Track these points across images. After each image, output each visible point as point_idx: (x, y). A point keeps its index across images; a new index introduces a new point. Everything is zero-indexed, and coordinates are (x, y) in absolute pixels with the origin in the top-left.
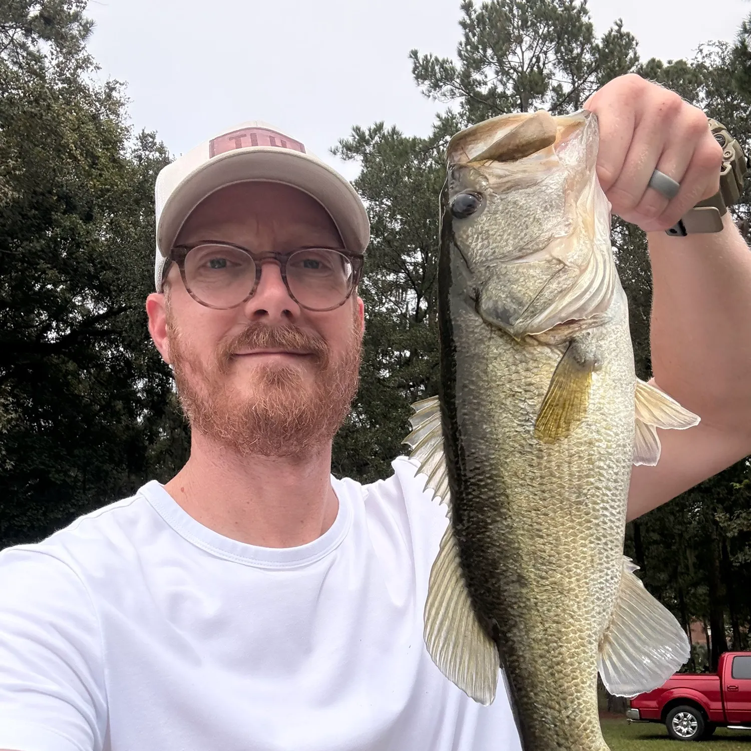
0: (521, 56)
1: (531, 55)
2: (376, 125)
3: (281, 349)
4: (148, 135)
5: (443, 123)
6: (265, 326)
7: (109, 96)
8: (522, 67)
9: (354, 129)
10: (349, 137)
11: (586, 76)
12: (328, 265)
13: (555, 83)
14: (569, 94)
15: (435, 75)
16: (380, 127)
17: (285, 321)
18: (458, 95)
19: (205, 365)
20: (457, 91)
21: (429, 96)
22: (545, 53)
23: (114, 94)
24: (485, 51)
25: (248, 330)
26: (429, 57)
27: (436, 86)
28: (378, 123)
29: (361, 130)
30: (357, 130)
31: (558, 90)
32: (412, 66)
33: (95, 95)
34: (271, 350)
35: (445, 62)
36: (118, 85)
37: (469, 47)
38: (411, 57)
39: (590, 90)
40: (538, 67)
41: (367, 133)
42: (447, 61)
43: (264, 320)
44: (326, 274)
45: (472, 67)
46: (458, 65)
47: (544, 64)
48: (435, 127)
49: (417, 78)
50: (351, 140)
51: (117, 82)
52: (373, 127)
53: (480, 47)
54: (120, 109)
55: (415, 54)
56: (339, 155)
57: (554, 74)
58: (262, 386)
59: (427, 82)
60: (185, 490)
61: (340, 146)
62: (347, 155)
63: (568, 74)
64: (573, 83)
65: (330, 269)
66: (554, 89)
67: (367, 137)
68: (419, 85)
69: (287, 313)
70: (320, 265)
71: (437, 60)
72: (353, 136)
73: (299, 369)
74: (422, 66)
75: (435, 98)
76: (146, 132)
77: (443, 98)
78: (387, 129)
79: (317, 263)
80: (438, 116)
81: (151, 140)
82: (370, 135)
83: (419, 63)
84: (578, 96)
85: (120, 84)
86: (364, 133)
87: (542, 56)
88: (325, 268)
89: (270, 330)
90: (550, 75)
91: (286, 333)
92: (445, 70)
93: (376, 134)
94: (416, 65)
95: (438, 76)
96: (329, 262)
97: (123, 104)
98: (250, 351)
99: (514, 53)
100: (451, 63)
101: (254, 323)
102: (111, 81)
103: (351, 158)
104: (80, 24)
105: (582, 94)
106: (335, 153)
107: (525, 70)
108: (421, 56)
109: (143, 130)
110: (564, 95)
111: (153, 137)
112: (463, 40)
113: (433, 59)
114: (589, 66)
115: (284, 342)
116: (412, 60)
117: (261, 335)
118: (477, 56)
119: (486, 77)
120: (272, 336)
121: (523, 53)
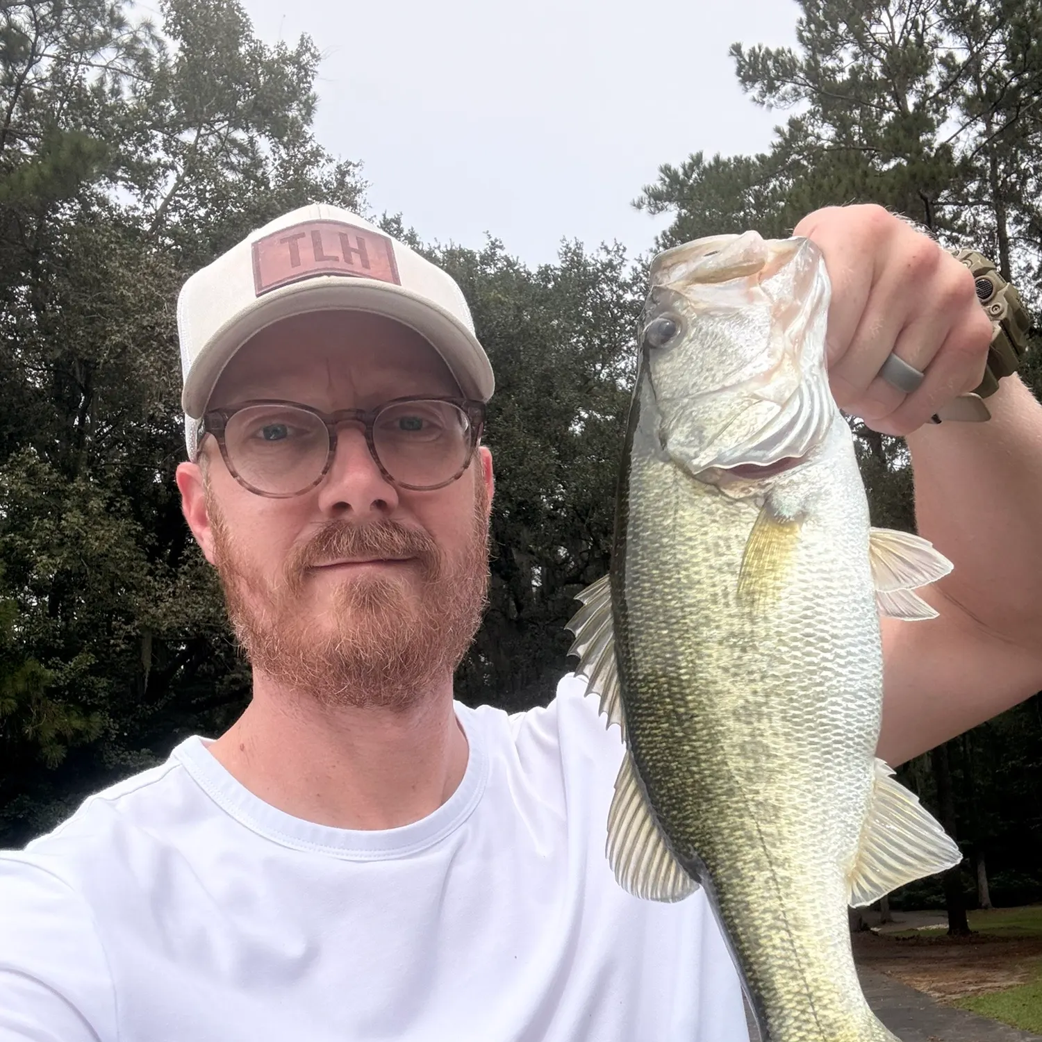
0: (888, 24)
1: (904, 20)
2: (692, 158)
3: (374, 557)
4: (392, 220)
5: (785, 139)
6: (348, 524)
7: (342, 183)
8: (892, 39)
9: (662, 171)
10: (656, 181)
11: (988, 35)
12: (436, 422)
13: (941, 53)
14: (966, 64)
15: (769, 73)
16: (698, 160)
17: (377, 515)
18: (803, 94)
19: (269, 583)
20: (802, 89)
21: (763, 103)
22: (924, 13)
23: (348, 179)
24: (836, 27)
25: (325, 531)
26: (757, 50)
27: (771, 88)
28: (694, 154)
29: (672, 168)
30: (666, 170)
31: (948, 62)
32: (734, 66)
33: (325, 186)
34: (358, 559)
35: (781, 52)
36: (351, 167)
37: (813, 26)
38: (732, 54)
39: (996, 54)
40: (917, 35)
41: (681, 172)
42: (783, 52)
43: (347, 517)
44: (434, 437)
45: (821, 52)
46: (800, 54)
47: (924, 30)
48: (774, 146)
49: (743, 81)
50: (659, 185)
51: (350, 164)
52: (688, 161)
53: (828, 23)
54: (357, 198)
55: (737, 49)
56: (645, 209)
57: (941, 41)
58: (349, 611)
59: (758, 85)
60: (247, 748)
61: (645, 196)
62: (656, 206)
63: (961, 36)
64: (970, 48)
65: (440, 428)
66: (943, 62)
67: (682, 177)
68: (746, 90)
69: (380, 504)
70: (425, 424)
71: (768, 52)
72: (662, 179)
73: (398, 582)
74: (750, 64)
75: (771, 106)
76: (389, 217)
77: (782, 104)
78: (708, 160)
79: (420, 421)
80: (778, 130)
81: (395, 226)
82: (685, 174)
83: (744, 60)
84: (979, 65)
85: (354, 166)
86: (676, 173)
87: (920, 18)
88: (433, 427)
89: (355, 529)
90: (936, 43)
91: (380, 533)
92: (783, 64)
93: (693, 171)
94: (740, 65)
95: (773, 72)
96: (437, 418)
97: (360, 191)
98: (329, 562)
99: (879, 21)
100: (790, 51)
101: (332, 520)
102: (342, 163)
103: (662, 209)
104: (301, 102)
105: (984, 61)
106: (639, 207)
107: (896, 42)
108: (745, 50)
109: (384, 215)
110: (958, 66)
111: (397, 221)
112: (804, 17)
113: (763, 51)
114: (991, 20)
115: (377, 546)
116: (734, 59)
117: (344, 539)
118: (825, 35)
119: (841, 60)
120: (360, 538)
121: (891, 19)
